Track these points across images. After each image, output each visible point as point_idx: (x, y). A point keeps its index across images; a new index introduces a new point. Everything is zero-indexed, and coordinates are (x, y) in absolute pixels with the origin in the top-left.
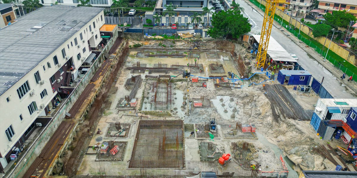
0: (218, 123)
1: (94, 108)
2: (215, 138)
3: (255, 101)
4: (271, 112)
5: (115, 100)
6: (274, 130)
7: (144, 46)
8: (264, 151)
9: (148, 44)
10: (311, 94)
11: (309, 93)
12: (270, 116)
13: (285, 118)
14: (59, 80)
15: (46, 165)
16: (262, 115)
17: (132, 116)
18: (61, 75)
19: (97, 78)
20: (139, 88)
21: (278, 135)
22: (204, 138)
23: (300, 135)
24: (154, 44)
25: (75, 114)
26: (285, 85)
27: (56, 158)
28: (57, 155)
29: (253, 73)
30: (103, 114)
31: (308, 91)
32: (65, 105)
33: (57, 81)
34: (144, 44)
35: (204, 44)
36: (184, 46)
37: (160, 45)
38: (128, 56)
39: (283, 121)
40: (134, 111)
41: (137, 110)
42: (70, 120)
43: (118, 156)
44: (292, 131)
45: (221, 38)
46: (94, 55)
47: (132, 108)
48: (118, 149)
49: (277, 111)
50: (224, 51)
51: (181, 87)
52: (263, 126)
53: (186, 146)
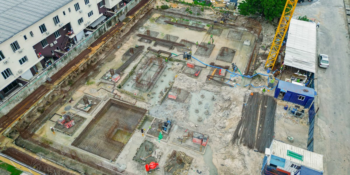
0: (177, 123)
1: (83, 74)
2: (162, 140)
3: (231, 110)
4: (234, 130)
5: (105, 69)
6: (227, 150)
7: (171, 9)
8: (197, 171)
9: (176, 7)
10: (302, 120)
11: (301, 118)
12: (231, 134)
13: (241, 143)
14: (52, 45)
15: (7, 124)
16: (226, 128)
17: (108, 91)
18: (57, 39)
19: (98, 43)
20: (134, 61)
21: (228, 157)
22: (153, 136)
23: (243, 168)
24: (181, 8)
25: (56, 80)
26: (279, 99)
27: (17, 120)
28: (19, 118)
29: (257, 73)
30: (86, 83)
31: (300, 115)
32: (46, 71)
33: (49, 45)
34: (172, 7)
35: (233, 18)
36: (212, 16)
37: (187, 10)
38: (149, 18)
39: (238, 146)
40: (114, 86)
41: (116, 86)
42: (49, 84)
43: (71, 130)
44: (240, 160)
45: (257, 14)
46: (105, 17)
47: (113, 83)
48: (74, 124)
49: (241, 131)
50: (252, 32)
51: (175, 69)
52: (220, 141)
53: (131, 138)
